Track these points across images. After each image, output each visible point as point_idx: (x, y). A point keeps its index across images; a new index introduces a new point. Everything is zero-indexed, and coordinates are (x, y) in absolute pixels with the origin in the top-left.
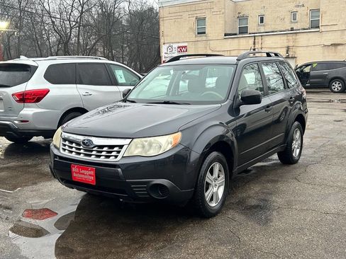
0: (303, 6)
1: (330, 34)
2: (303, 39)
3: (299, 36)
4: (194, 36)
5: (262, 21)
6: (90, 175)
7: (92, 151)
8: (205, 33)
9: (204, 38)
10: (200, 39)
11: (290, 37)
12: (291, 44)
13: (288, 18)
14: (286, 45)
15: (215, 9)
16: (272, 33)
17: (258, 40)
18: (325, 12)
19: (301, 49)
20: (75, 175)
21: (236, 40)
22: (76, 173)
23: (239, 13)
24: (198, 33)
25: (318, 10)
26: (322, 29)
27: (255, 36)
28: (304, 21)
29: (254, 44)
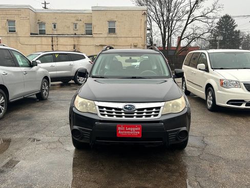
0: (81, 20)
1: (99, 39)
2: (83, 41)
3: (80, 39)
4: (6, 33)
5: (55, 27)
6: (137, 131)
7: (134, 113)
8: (15, 31)
9: (15, 35)
10: (11, 35)
11: (75, 39)
12: (76, 43)
13: (72, 27)
14: (73, 43)
15: (22, 16)
16: (63, 35)
17: (55, 39)
18: (95, 26)
19: (83, 47)
20: (120, 132)
21: (39, 38)
22: (121, 131)
23: (39, 20)
24: (10, 31)
25: (91, 24)
26: (94, 35)
27: (52, 37)
28: (81, 30)
29: (52, 41)
